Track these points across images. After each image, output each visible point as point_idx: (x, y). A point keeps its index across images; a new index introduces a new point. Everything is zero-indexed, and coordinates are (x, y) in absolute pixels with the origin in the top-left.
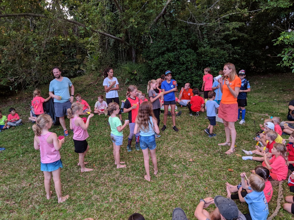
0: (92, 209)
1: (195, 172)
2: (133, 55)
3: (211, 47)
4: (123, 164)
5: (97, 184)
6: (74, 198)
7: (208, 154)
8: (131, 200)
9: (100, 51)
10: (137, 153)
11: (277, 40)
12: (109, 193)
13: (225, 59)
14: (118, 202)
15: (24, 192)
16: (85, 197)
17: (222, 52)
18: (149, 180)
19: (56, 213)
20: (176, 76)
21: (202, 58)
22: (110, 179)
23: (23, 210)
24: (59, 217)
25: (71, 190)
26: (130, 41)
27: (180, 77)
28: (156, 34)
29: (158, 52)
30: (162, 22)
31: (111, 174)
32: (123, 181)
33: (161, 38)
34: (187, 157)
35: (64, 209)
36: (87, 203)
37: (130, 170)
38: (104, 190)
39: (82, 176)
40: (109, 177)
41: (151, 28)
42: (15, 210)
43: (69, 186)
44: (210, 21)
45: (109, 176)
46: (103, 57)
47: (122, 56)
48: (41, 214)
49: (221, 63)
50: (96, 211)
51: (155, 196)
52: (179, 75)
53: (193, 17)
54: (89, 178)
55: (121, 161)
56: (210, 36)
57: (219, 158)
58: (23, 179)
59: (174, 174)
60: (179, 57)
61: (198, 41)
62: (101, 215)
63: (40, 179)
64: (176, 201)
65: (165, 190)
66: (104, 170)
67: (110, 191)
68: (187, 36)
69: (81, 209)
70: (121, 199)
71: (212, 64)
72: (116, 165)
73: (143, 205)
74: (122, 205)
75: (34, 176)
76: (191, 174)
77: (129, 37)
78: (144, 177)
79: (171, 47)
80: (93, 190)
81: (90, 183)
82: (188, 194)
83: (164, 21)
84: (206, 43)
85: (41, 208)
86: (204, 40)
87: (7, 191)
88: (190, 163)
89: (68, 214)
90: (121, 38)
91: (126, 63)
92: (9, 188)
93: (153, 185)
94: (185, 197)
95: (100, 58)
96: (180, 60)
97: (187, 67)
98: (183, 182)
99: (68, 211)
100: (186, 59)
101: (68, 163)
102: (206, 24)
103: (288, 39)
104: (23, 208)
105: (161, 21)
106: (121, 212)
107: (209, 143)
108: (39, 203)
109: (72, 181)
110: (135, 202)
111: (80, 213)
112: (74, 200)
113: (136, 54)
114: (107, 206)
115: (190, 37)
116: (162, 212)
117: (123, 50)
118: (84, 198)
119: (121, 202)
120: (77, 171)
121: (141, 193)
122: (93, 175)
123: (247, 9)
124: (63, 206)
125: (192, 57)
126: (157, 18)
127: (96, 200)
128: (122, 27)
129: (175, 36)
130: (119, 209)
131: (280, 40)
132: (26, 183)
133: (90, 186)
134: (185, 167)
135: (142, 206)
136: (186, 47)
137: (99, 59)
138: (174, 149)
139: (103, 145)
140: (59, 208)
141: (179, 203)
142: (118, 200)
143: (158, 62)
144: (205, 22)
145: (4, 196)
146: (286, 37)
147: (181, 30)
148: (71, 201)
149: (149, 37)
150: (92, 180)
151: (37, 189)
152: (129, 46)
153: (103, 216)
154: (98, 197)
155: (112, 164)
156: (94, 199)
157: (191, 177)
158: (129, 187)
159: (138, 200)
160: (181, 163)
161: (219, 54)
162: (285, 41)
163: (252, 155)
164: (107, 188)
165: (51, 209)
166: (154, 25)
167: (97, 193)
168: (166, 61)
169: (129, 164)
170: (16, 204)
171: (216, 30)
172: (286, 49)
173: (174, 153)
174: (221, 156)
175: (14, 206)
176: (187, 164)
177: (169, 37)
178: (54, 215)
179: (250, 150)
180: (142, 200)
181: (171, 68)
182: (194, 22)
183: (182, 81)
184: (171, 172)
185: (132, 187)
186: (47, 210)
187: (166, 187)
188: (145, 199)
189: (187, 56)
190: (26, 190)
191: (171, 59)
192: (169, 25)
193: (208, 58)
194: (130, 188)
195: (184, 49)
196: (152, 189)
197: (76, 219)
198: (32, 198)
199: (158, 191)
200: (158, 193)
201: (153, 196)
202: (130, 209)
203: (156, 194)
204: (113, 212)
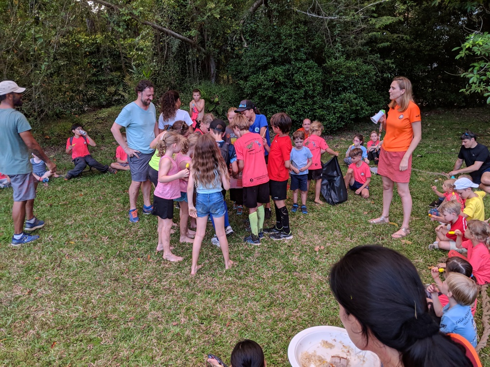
0: (148, 338)
2: (212, 69)
3: (348, 58)
5: (157, 291)
6: (114, 317)
7: (352, 238)
8: (221, 320)
9: (155, 61)
11: (461, 49)
12: (178, 306)
13: (369, 80)
14: (197, 324)
15: (18, 306)
16: (135, 314)
17: (365, 67)
19: (81, 345)
20: (286, 107)
21: (331, 76)
22: (179, 281)
23: (16, 339)
24: (86, 353)
25: (108, 302)
26: (207, 46)
27: (294, 111)
28: (253, 33)
29: (256, 65)
30: (264, 12)
31: (181, 273)
32: (204, 286)
33: (261, 40)
35: (95, 338)
36: (139, 326)
37: (215, 266)
38: (170, 302)
39: (127, 277)
40: (177, 278)
41: (244, 22)
43: (103, 294)
44: (346, 14)
46: (158, 73)
47: (194, 71)
48: (52, 347)
49: (364, 84)
50: (156, 341)
51: (263, 313)
52: (293, 106)
53: (318, 5)
54: (140, 280)
56: (345, 40)
58: (16, 282)
59: (295, 273)
60: (293, 75)
61: (325, 46)
62: (166, 349)
63: (49, 281)
64: (304, 322)
65: (281, 302)
66: (167, 266)
67: (180, 303)
68: (307, 37)
69: (128, 338)
70: (201, 319)
71: (349, 88)
73: (243, 329)
74: (204, 328)
75: (36, 276)
76: (325, 273)
77: (206, 37)
79: (279, 56)
80: (150, 303)
81: (142, 288)
82: (324, 309)
83: (266, 11)
84: (339, 51)
85: (51, 336)
86: (335, 46)
88: (321, 254)
90: (190, 37)
91: (200, 83)
93: (258, 292)
94: (319, 314)
95: (155, 74)
96: (294, 80)
97: (306, 92)
98: (313, 287)
99: (104, 341)
100: (305, 78)
102: (340, 18)
103: (480, 46)
104: (15, 336)
105: (262, 11)
106: (203, 342)
107: (351, 220)
108: (47, 327)
109: (108, 287)
110: (227, 323)
111: (125, 345)
112: (113, 321)
113: (216, 68)
114: (177, 332)
115: (313, 40)
116: (280, 341)
117: (196, 59)
118: (133, 317)
119: (203, 323)
120: (118, 267)
121: (237, 307)
122: (148, 275)
124: (94, 331)
125: (315, 75)
126: (254, 6)
127: (156, 320)
128: (192, 20)
129: (288, 36)
130: (199, 337)
131: (467, 47)
132: (22, 289)
133: (143, 294)
134: (313, 260)
135: (243, 331)
136: (304, 57)
137: (152, 75)
140: (86, 336)
142: (197, 320)
143: (257, 81)
144: (338, 14)
146: (477, 43)
147: (298, 27)
148: (108, 323)
149: (240, 39)
152: (204, 53)
153: (170, 349)
154: (160, 314)
156: (151, 319)
158: (216, 296)
159: (233, 320)
161: (360, 70)
162: (475, 49)
164: (176, 299)
165: (71, 338)
166: (250, 18)
167: (157, 306)
168: (271, 81)
169: (212, 255)
170: (2, 329)
171: (355, 29)
172: (475, 64)
176: (316, 256)
177: (276, 38)
178: (77, 349)
180: (241, 320)
181: (278, 94)
182: (319, 15)
183: (297, 117)
184: (290, 269)
185: (220, 296)
186: (63, 339)
187: (282, 296)
188: (246, 317)
189: (307, 72)
190: (21, 302)
191: (279, 77)
192: (276, 18)
193: (342, 77)
195: (301, 60)
196: (257, 299)
197: (119, 357)
198: (34, 317)
199: (269, 303)
200: (269, 307)
201: (261, 312)
202: (220, 336)
203: (265, 308)
204: (188, 342)
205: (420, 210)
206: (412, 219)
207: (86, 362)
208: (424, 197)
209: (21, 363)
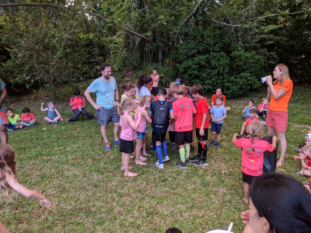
0: (114, 224)
1: (232, 186)
2: (160, 57)
3: (246, 51)
5: (120, 195)
6: (93, 209)
8: (160, 215)
9: (125, 50)
12: (134, 205)
13: (260, 65)
14: (145, 217)
16: (106, 208)
17: (257, 57)
19: (73, 226)
20: (206, 81)
21: (235, 62)
22: (134, 189)
23: (33, 220)
24: (75, 232)
25: (90, 200)
26: (157, 42)
28: (186, 35)
29: (187, 54)
30: (194, 21)
31: (136, 183)
32: (150, 193)
33: (191, 39)
34: (221, 168)
35: (81, 222)
36: (109, 217)
37: (157, 180)
38: (128, 202)
39: (102, 185)
40: (134, 187)
41: (181, 28)
42: (24, 220)
43: (87, 195)
44: (246, 23)
46: (127, 58)
47: (148, 57)
48: (55, 227)
49: (257, 67)
50: (119, 226)
51: (187, 212)
52: (210, 80)
53: (228, 18)
56: (245, 40)
58: (35, 185)
59: (208, 188)
60: (210, 61)
61: (231, 43)
62: (125, 231)
64: (213, 219)
65: (199, 206)
66: (127, 179)
67: (135, 203)
68: (221, 37)
69: (101, 223)
70: (148, 214)
71: (246, 69)
74: (149, 220)
75: (47, 182)
76: (228, 188)
77: (156, 36)
79: (202, 49)
80: (115, 202)
81: (111, 192)
82: (227, 211)
83: (195, 21)
84: (241, 46)
85: (55, 220)
86: (238, 43)
87: (16, 197)
88: (225, 176)
89: (87, 228)
90: (147, 36)
91: (152, 65)
92: (18, 195)
93: (184, 198)
94: (223, 215)
95: (124, 58)
96: (211, 64)
97: (218, 71)
98: (220, 197)
99: (87, 225)
100: (218, 63)
102: (242, 26)
104: (33, 219)
105: (192, 21)
106: (148, 229)
109: (91, 190)
110: (165, 217)
111: (100, 228)
112: (93, 212)
113: (162, 56)
114: (132, 221)
115: (224, 39)
116: (197, 231)
117: (150, 50)
118: (105, 210)
119: (149, 217)
120: (97, 178)
121: (171, 208)
122: (115, 184)
123: (288, 11)
124: (81, 218)
125: (225, 61)
126: (188, 17)
127: (119, 213)
128: (149, 26)
129: (208, 36)
130: (146, 226)
132: (38, 189)
133: (112, 196)
134: (220, 180)
135: (174, 223)
136: (218, 50)
140: (76, 221)
141: (217, 222)
142: (145, 214)
143: (187, 65)
144: (240, 23)
145: (13, 204)
147: (215, 31)
148: (90, 213)
149: (178, 38)
150: (113, 190)
151: (51, 198)
152: (155, 46)
153: (128, 232)
154: (122, 209)
156: (116, 212)
157: (229, 192)
158: (157, 199)
159: (168, 215)
161: (254, 58)
164: (132, 200)
165: (67, 221)
166: (184, 25)
167: (120, 204)
168: (196, 64)
169: (156, 173)
171: (252, 33)
175: (23, 216)
176: (222, 177)
177: (201, 38)
180: (173, 216)
181: (201, 72)
182: (228, 23)
183: (212, 87)
184: (205, 185)
185: (160, 199)
186: (62, 222)
187: (199, 201)
188: (176, 214)
189: (220, 59)
191: (202, 62)
192: (201, 26)
193: (242, 62)
195: (216, 51)
196: (184, 203)
199: (191, 206)
200: (191, 208)
201: (186, 212)
202: (159, 225)
203: (188, 209)
204: (139, 228)
205: (291, 150)
206: (286, 155)
208: (295, 141)
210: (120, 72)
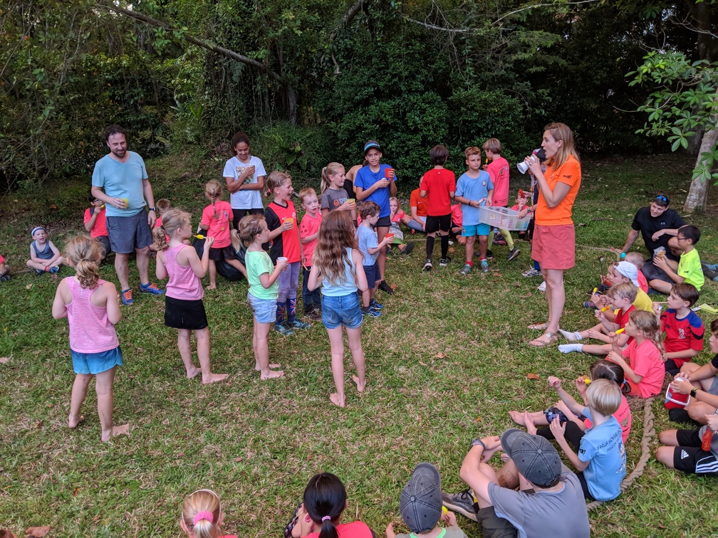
0: (203, 478)
1: (450, 384)
2: (291, 104)
3: (482, 88)
4: (277, 369)
5: (214, 419)
6: (156, 453)
7: (479, 341)
8: (301, 453)
9: (207, 92)
10: (310, 342)
11: (638, 74)
12: (244, 437)
13: (514, 119)
14: (268, 459)
15: (25, 444)
16: (185, 449)
17: (508, 101)
18: (342, 405)
19: (113, 490)
20: (398, 158)
21: (460, 114)
22: (245, 405)
23: (24, 486)
24: (120, 501)
25: (148, 435)
26: (284, 70)
27: (408, 163)
28: (349, 53)
29: (353, 99)
30: (363, 22)
31: (247, 393)
32: (278, 410)
33: (359, 63)
34: (429, 348)
35: (132, 481)
36: (191, 465)
37: (294, 383)
38: (232, 431)
39: (173, 401)
40: (242, 401)
41: (336, 37)
43: (141, 425)
44: (480, 25)
45: (243, 399)
46: (214, 110)
47: (264, 107)
48: (74, 494)
49: (507, 125)
50: (213, 482)
51: (357, 442)
52: (406, 156)
53: (439, 12)
54: (191, 404)
55: (270, 363)
56: (480, 62)
57: (505, 351)
58: (20, 411)
59: (401, 390)
60: (405, 113)
61: (450, 72)
62: (227, 491)
63: (67, 410)
64: (409, 451)
65: (380, 427)
66: (228, 384)
67: (246, 433)
68: (425, 59)
69: (176, 479)
70: (274, 452)
71: (485, 129)
72: (260, 372)
73: (329, 464)
74: (278, 464)
75: (48, 404)
76: (441, 388)
77: (281, 58)
78: (328, 398)
79: (386, 86)
80: (204, 434)
81: (194, 415)
82: (437, 434)
83: (367, 21)
84: (470, 78)
85: (72, 481)
86: (465, 70)
88: (437, 363)
89: (144, 491)
90: (259, 60)
91: (274, 125)
93: (351, 415)
94: (430, 441)
95: (208, 112)
97: (424, 137)
98: (424, 407)
99: (144, 485)
100: (423, 118)
101: (135, 369)
102: (470, 31)
103: (662, 70)
104: (24, 482)
105: (360, 21)
106: (276, 482)
107: (480, 316)
108: (65, 469)
109: (148, 414)
110: (309, 456)
111: (173, 489)
112: (156, 459)
113: (297, 103)
114: (241, 470)
115: (433, 63)
116: (377, 477)
117: (267, 90)
118: (182, 453)
119: (276, 458)
120: (161, 389)
121: (322, 435)
122: (202, 397)
124: (130, 473)
125: (436, 113)
126: (350, 13)
127: (214, 455)
128: (261, 33)
129: (397, 57)
130: (271, 476)
131: (644, 71)
132: (29, 420)
133: (195, 422)
134: (426, 372)
135: (328, 466)
136: (421, 87)
137: (204, 114)
138: (399, 332)
139: (224, 326)
140: (119, 479)
142: (268, 454)
143: (354, 123)
144: (468, 25)
146: (657, 66)
147: (411, 44)
148: (149, 461)
149: (330, 61)
150: (199, 409)
151: (60, 435)
152: (279, 82)
153: (233, 492)
154: (218, 448)
155: (247, 370)
156: (207, 455)
157: (442, 396)
158: (294, 422)
159: (316, 452)
160: (416, 362)
161: (501, 104)
162: (655, 74)
163: (582, 341)
164: (240, 427)
165: (100, 482)
166: (343, 31)
167: (215, 438)
168: (375, 122)
170: (5, 474)
171: (494, 46)
172: (657, 95)
173: (398, 341)
174: (510, 344)
176: (430, 366)
177: (380, 60)
178: (108, 496)
179: (576, 330)
180: (326, 452)
181: (386, 140)
182: (441, 25)
183: (413, 172)
184: (394, 384)
185: (300, 422)
186: (89, 483)
187: (382, 419)
188: (333, 448)
189: (425, 109)
190: (29, 438)
191: (385, 116)
192: (380, 32)
193: (474, 114)
194: (295, 424)
195: (417, 91)
196: (350, 425)
197: (165, 504)
198: (48, 457)
199: (365, 429)
200: (364, 434)
201: (353, 442)
202: (299, 473)
203: (359, 435)
204: (256, 482)
205: (575, 301)
206: (563, 313)
207: (121, 512)
208: (583, 282)
209: (34, 515)
210: (199, 144)
